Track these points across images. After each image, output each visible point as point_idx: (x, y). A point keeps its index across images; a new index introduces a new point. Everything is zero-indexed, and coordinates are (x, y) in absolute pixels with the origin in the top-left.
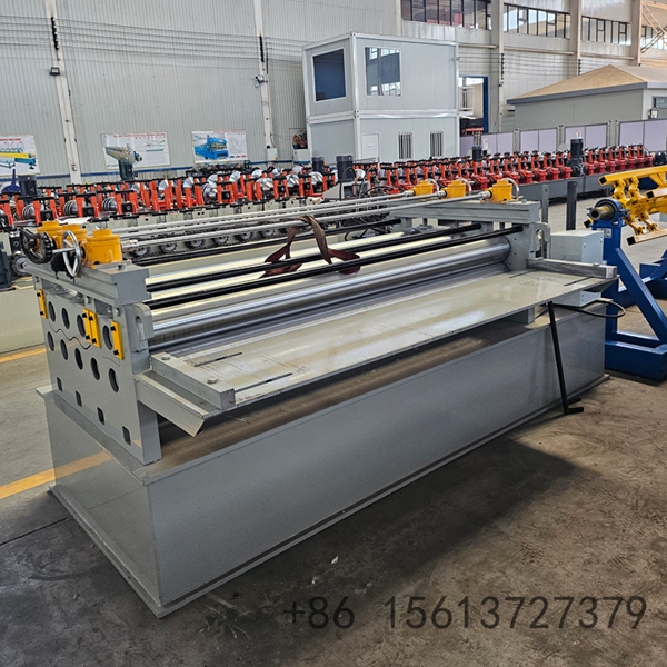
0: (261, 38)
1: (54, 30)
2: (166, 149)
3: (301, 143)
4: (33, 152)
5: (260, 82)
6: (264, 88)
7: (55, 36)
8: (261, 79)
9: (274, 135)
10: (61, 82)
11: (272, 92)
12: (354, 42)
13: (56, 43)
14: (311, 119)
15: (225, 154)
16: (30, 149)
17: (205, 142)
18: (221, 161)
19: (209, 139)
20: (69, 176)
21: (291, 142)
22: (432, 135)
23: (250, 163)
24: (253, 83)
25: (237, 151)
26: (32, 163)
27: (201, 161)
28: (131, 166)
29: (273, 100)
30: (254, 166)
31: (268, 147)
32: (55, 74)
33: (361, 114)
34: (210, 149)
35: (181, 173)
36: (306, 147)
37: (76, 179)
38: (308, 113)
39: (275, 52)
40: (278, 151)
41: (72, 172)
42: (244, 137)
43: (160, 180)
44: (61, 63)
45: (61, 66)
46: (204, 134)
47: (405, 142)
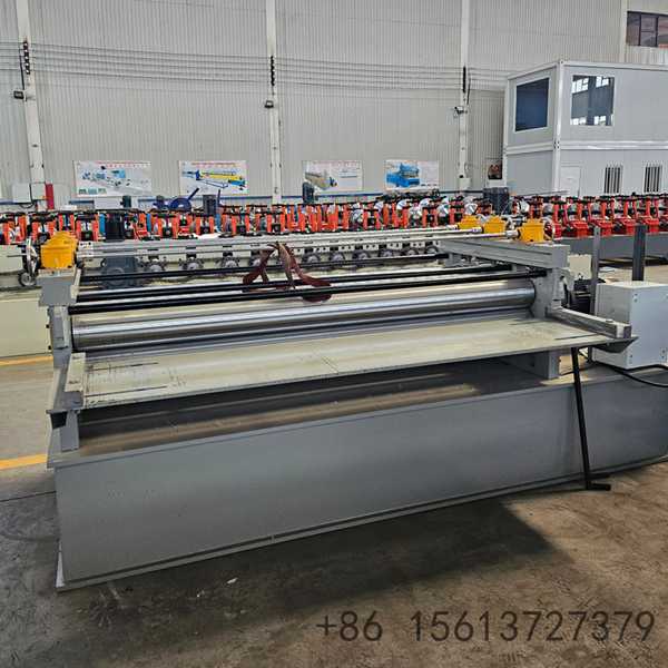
0: (465, 69)
1: (273, 68)
2: (360, 175)
3: (496, 174)
4: (244, 175)
5: (459, 112)
6: (463, 117)
7: (273, 73)
8: (460, 109)
9: (469, 164)
10: (274, 114)
11: (471, 122)
12: (561, 70)
13: (273, 79)
14: (509, 149)
15: (417, 183)
16: (241, 171)
17: (398, 170)
18: (413, 189)
19: (402, 167)
20: (271, 197)
21: (486, 172)
22: (648, 170)
23: (438, 192)
24: (451, 114)
25: (429, 179)
26: (242, 185)
27: (392, 189)
28: (312, 191)
29: (471, 130)
30: (442, 195)
31: (462, 177)
32: (269, 107)
33: (562, 145)
34: (402, 177)
35: (370, 199)
36: (501, 178)
37: (277, 200)
38: (506, 143)
39: (477, 83)
40: (471, 181)
41: (274, 195)
42: (437, 165)
43: (328, 205)
44: (275, 96)
45: (276, 100)
46: (397, 162)
47: (612, 176)
